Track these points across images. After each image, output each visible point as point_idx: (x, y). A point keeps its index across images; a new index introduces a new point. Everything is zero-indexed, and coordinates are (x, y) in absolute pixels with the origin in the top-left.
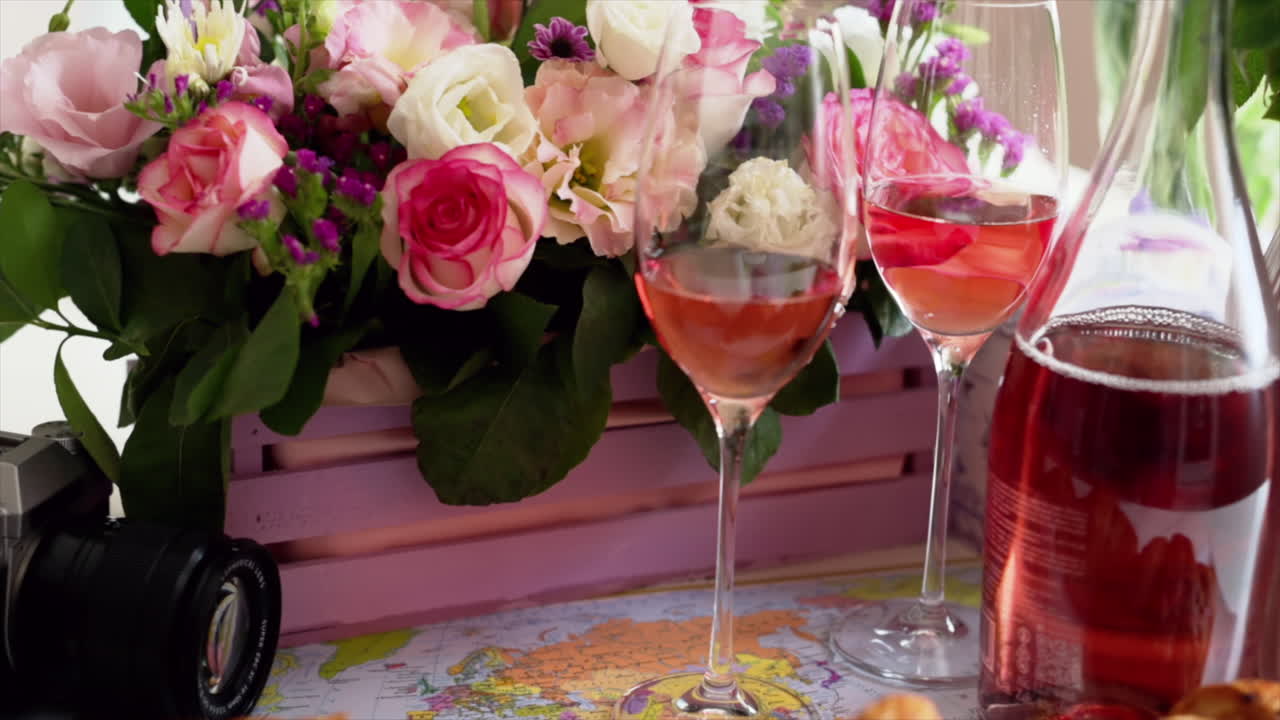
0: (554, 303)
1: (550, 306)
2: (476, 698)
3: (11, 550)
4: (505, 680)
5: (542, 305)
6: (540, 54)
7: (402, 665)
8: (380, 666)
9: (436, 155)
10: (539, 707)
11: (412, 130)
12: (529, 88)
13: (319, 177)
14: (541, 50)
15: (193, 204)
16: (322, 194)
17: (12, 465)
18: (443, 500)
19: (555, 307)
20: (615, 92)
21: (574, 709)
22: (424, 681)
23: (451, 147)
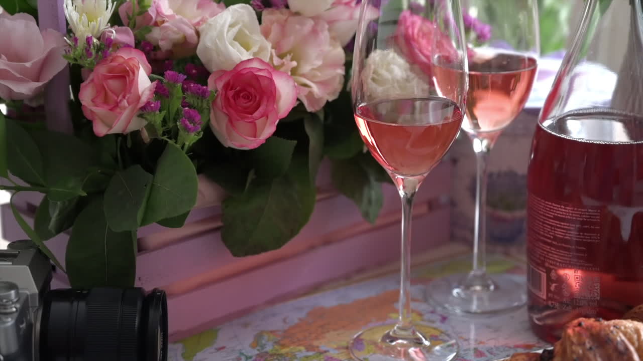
0: (294, 140)
1: (293, 141)
2: (275, 357)
3: (33, 313)
4: (283, 346)
5: (290, 141)
6: (258, 7)
7: (223, 348)
8: (213, 350)
9: (230, 68)
10: (310, 356)
11: (215, 55)
12: (261, 26)
13: (179, 85)
14: (258, 5)
15: (115, 107)
16: (180, 94)
17: (25, 266)
18: (235, 255)
19: (296, 142)
20: (302, 24)
21: (328, 354)
22: (242, 354)
23: (238, 62)
